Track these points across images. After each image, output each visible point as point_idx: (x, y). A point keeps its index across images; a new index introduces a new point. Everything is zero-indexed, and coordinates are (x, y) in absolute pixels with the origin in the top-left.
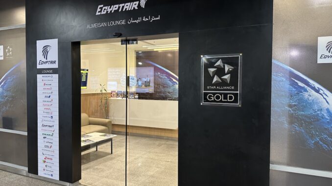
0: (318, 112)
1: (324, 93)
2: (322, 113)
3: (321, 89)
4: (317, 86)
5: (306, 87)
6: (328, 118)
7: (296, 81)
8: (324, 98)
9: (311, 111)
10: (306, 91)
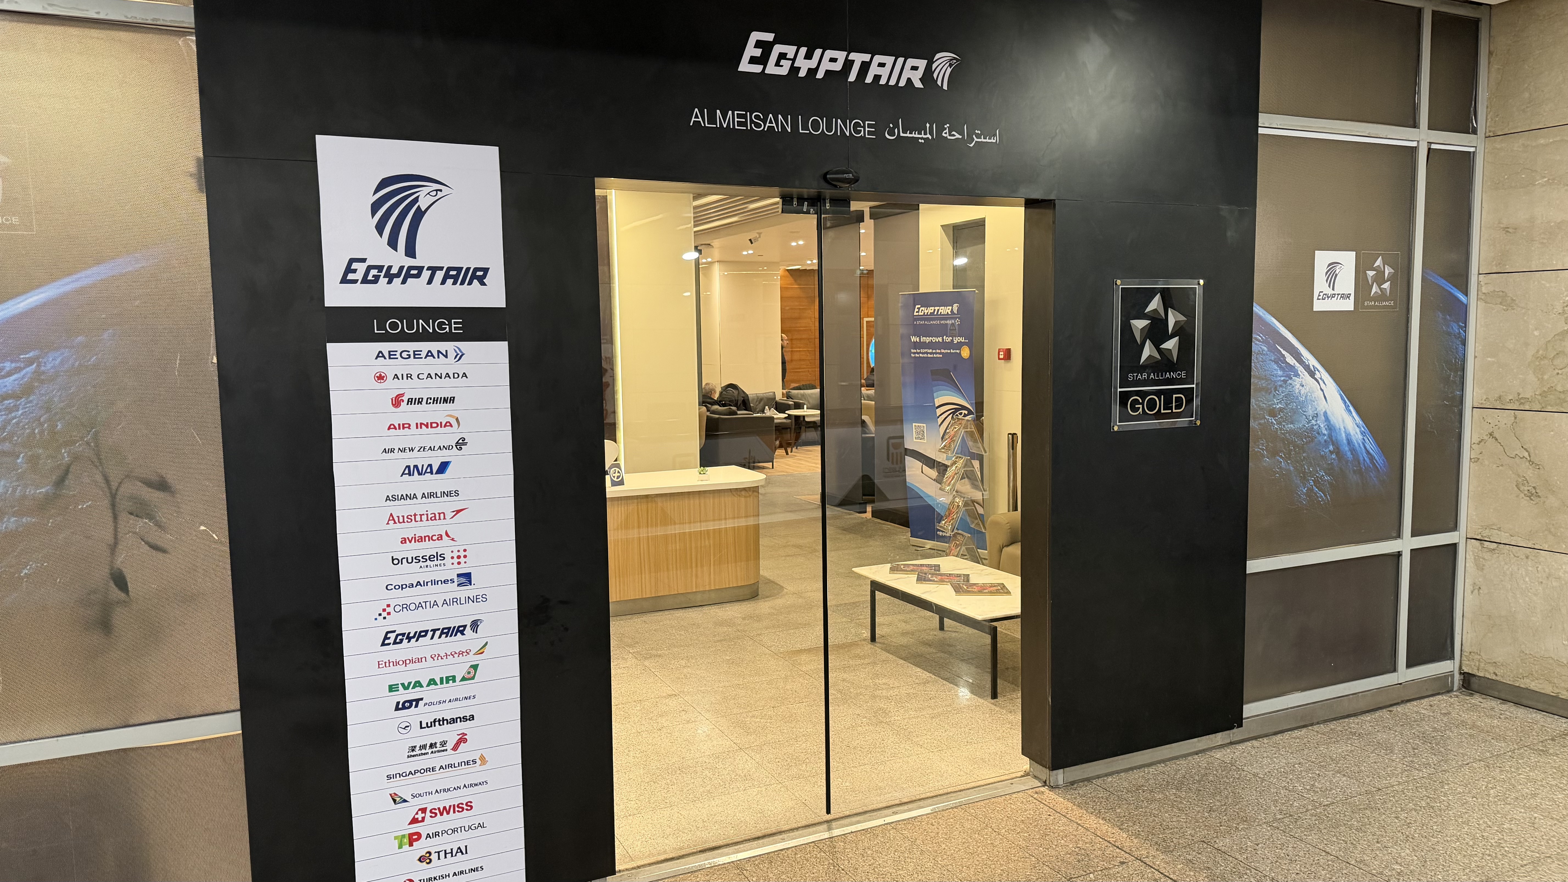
0: (1313, 422)
1: (1321, 379)
2: (1318, 422)
3: (1319, 371)
4: (1312, 362)
5: (1297, 364)
6: (1326, 432)
7: (1284, 352)
8: (1321, 389)
9: (1304, 421)
10: (1297, 375)
